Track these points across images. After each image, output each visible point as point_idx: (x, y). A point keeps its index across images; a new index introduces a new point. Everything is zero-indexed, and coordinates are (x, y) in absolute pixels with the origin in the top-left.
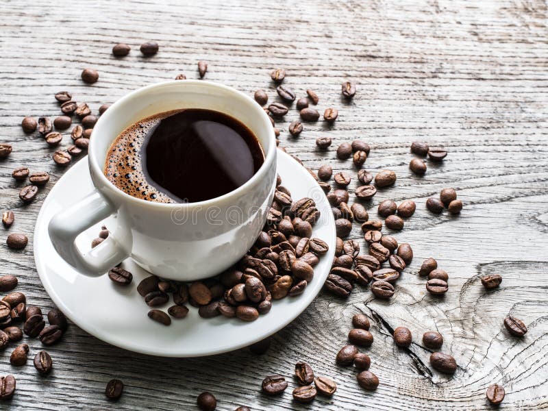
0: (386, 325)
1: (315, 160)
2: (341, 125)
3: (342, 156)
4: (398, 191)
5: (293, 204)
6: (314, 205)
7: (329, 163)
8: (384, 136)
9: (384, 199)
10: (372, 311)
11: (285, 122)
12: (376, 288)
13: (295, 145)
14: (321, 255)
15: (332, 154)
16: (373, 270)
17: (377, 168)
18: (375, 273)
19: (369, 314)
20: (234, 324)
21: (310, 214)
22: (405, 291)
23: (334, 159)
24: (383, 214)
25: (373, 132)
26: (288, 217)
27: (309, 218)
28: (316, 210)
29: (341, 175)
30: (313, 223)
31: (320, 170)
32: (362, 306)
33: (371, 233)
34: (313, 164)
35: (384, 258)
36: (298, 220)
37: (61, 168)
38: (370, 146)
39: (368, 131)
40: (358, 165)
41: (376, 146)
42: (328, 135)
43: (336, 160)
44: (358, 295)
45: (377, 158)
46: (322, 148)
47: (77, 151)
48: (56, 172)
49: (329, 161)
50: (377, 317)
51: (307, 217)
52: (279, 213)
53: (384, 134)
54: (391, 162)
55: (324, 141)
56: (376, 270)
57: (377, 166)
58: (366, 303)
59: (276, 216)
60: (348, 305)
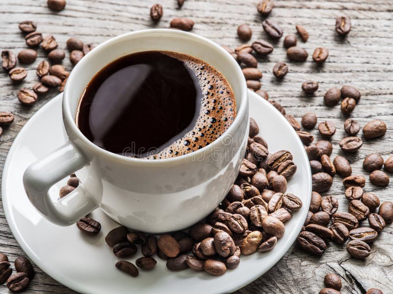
0: (359, 285)
1: (299, 106)
2: (331, 66)
3: (330, 103)
4: (387, 144)
5: (269, 156)
6: (291, 158)
7: (315, 110)
8: (378, 81)
9: (370, 152)
10: (345, 270)
11: (269, 61)
12: (351, 247)
13: (279, 88)
14: (293, 211)
15: (319, 100)
16: (350, 229)
17: (367, 117)
18: (352, 232)
19: (342, 273)
20: (201, 278)
21: (286, 168)
22: (383, 252)
23: (320, 105)
24: (368, 168)
25: (366, 76)
26: (263, 170)
27: (284, 172)
28: (292, 164)
29: (326, 125)
30: (289, 177)
31: (303, 118)
32: (335, 265)
33: (353, 189)
34: (296, 110)
35: (363, 216)
36: (273, 174)
37: (26, 108)
38: (361, 92)
39: (361, 74)
40: (347, 113)
41: (368, 91)
42: (316, 78)
43: (323, 107)
44: (333, 254)
45: (368, 106)
46: (308, 94)
47: (43, 89)
49: (314, 107)
50: (351, 278)
51: (283, 170)
52: (254, 166)
53: (379, 78)
54: (383, 111)
55: (310, 86)
56: (353, 228)
57: (367, 115)
58: (340, 263)
59: (250, 169)
60: (321, 264)
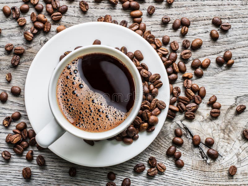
0: (190, 132)
1: (161, 30)
2: (176, 4)
3: (175, 28)
4: (203, 51)
6: (160, 78)
7: (168, 33)
8: (199, 12)
9: (194, 56)
10: (184, 125)
11: (145, 2)
12: (187, 116)
13: (150, 19)
15: (170, 26)
16: (185, 105)
17: (193, 35)
19: (182, 127)
21: (158, 84)
22: (200, 114)
23: (171, 29)
24: (194, 67)
25: (192, 9)
26: (147, 83)
28: (161, 82)
30: (159, 88)
31: (163, 37)
32: (179, 123)
33: (187, 81)
34: (160, 33)
35: (192, 99)
38: (190, 20)
39: (190, 8)
40: (183, 35)
41: (193, 19)
42: (169, 11)
43: (172, 30)
44: (178, 116)
45: (194, 28)
46: (165, 23)
47: (35, 31)
48: (27, 44)
49: (168, 31)
50: (186, 129)
53: (199, 10)
54: (200, 31)
55: (166, 20)
56: (187, 104)
57: (193, 34)
58: (181, 121)
60: (173, 122)
